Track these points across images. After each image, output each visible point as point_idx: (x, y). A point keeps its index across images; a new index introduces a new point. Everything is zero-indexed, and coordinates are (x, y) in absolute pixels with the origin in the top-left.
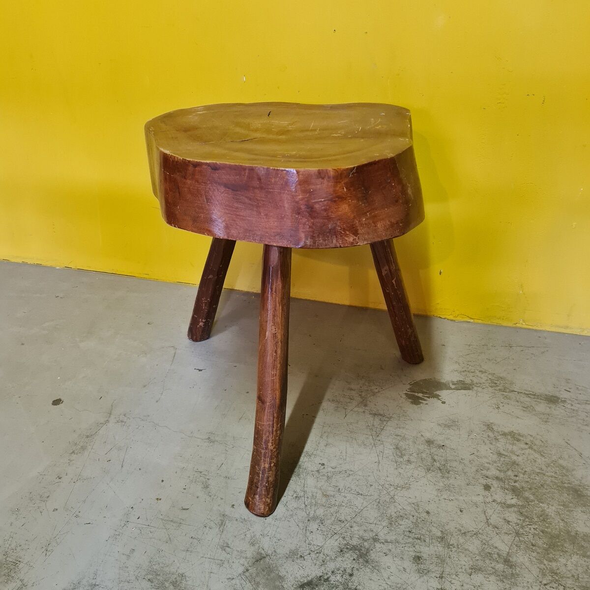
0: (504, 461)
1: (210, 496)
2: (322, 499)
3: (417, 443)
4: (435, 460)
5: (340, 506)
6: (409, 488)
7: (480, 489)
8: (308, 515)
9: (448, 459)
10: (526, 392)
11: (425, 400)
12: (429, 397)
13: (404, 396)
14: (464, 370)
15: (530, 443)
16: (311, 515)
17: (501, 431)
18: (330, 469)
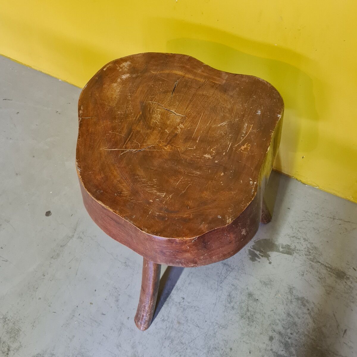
0: (289, 320)
1: (118, 308)
2: (176, 325)
3: (243, 294)
4: (248, 310)
5: (185, 332)
6: (226, 329)
7: (266, 339)
8: (166, 334)
9: (256, 311)
10: (327, 265)
11: (259, 258)
12: (262, 256)
13: (247, 252)
14: (294, 235)
15: (310, 310)
16: (168, 335)
17: (297, 295)
18: (187, 303)
